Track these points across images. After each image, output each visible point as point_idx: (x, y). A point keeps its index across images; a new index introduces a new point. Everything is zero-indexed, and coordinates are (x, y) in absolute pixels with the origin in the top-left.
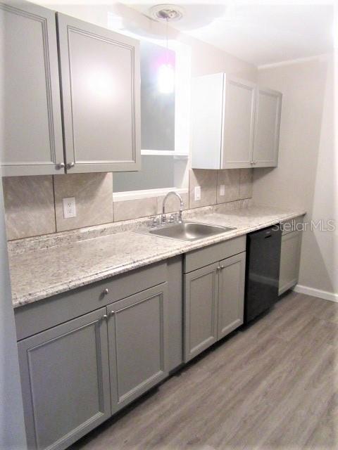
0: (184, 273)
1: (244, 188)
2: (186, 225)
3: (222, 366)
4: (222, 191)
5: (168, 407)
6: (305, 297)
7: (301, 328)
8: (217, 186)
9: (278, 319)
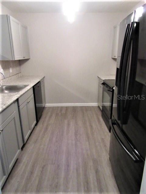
0: (19, 107)
1: (18, 68)
2: (4, 87)
3: (36, 140)
4: (11, 70)
5: (26, 162)
6: (50, 108)
7: (54, 118)
8: (9, 68)
9: (45, 118)
